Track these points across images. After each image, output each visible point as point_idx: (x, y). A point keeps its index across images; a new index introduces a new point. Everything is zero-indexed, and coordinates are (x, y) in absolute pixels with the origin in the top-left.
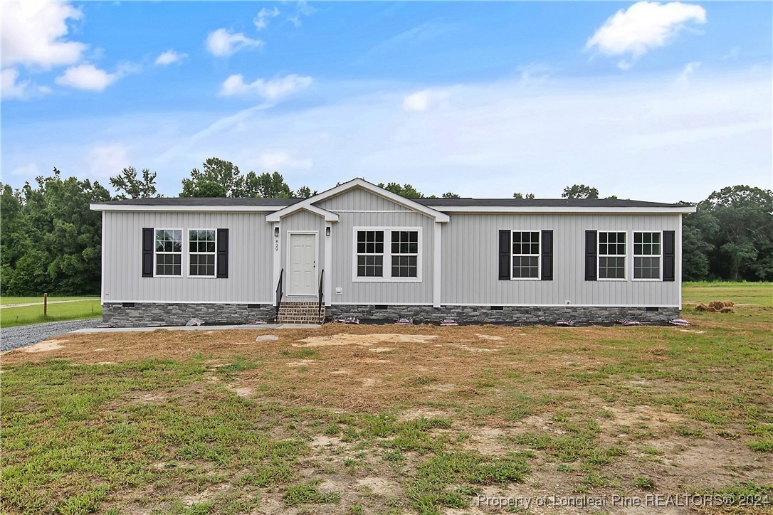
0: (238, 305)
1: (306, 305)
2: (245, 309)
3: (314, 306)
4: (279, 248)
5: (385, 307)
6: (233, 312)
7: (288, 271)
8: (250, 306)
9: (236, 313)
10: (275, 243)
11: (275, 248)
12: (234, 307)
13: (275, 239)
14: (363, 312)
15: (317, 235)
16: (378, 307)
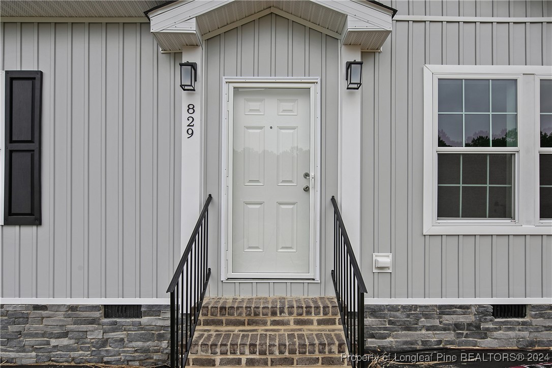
0: (73, 308)
1: (285, 317)
2: (93, 321)
3: (314, 318)
4: (197, 128)
5: (518, 310)
6: (57, 331)
7: (225, 201)
8: (110, 311)
9: (65, 335)
10: (185, 115)
11: (185, 128)
12: (60, 316)
13: (185, 99)
14: (457, 326)
15: (315, 90)
16: (501, 311)
